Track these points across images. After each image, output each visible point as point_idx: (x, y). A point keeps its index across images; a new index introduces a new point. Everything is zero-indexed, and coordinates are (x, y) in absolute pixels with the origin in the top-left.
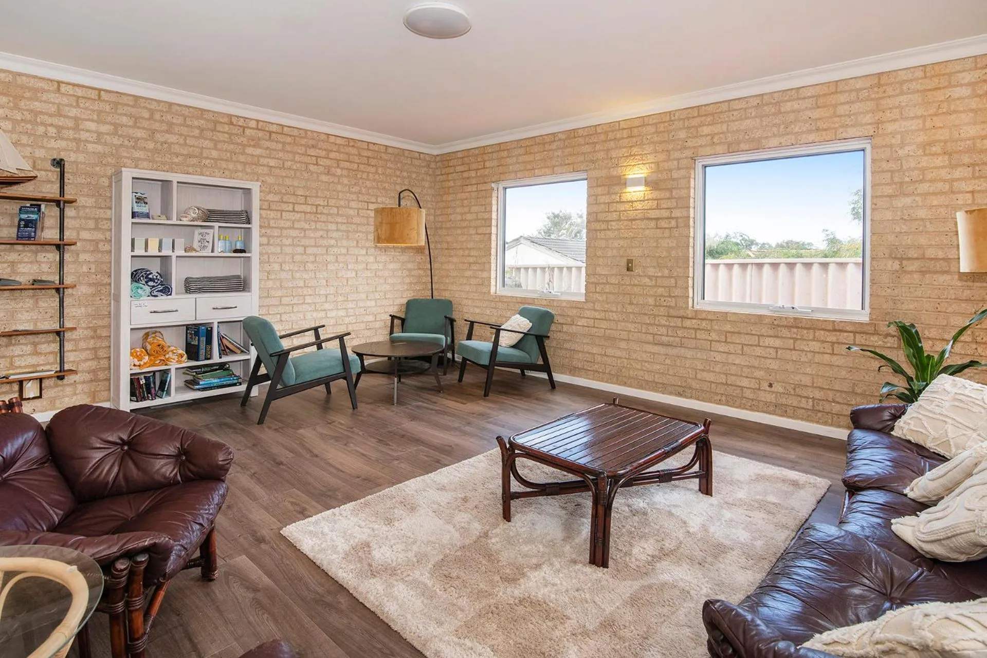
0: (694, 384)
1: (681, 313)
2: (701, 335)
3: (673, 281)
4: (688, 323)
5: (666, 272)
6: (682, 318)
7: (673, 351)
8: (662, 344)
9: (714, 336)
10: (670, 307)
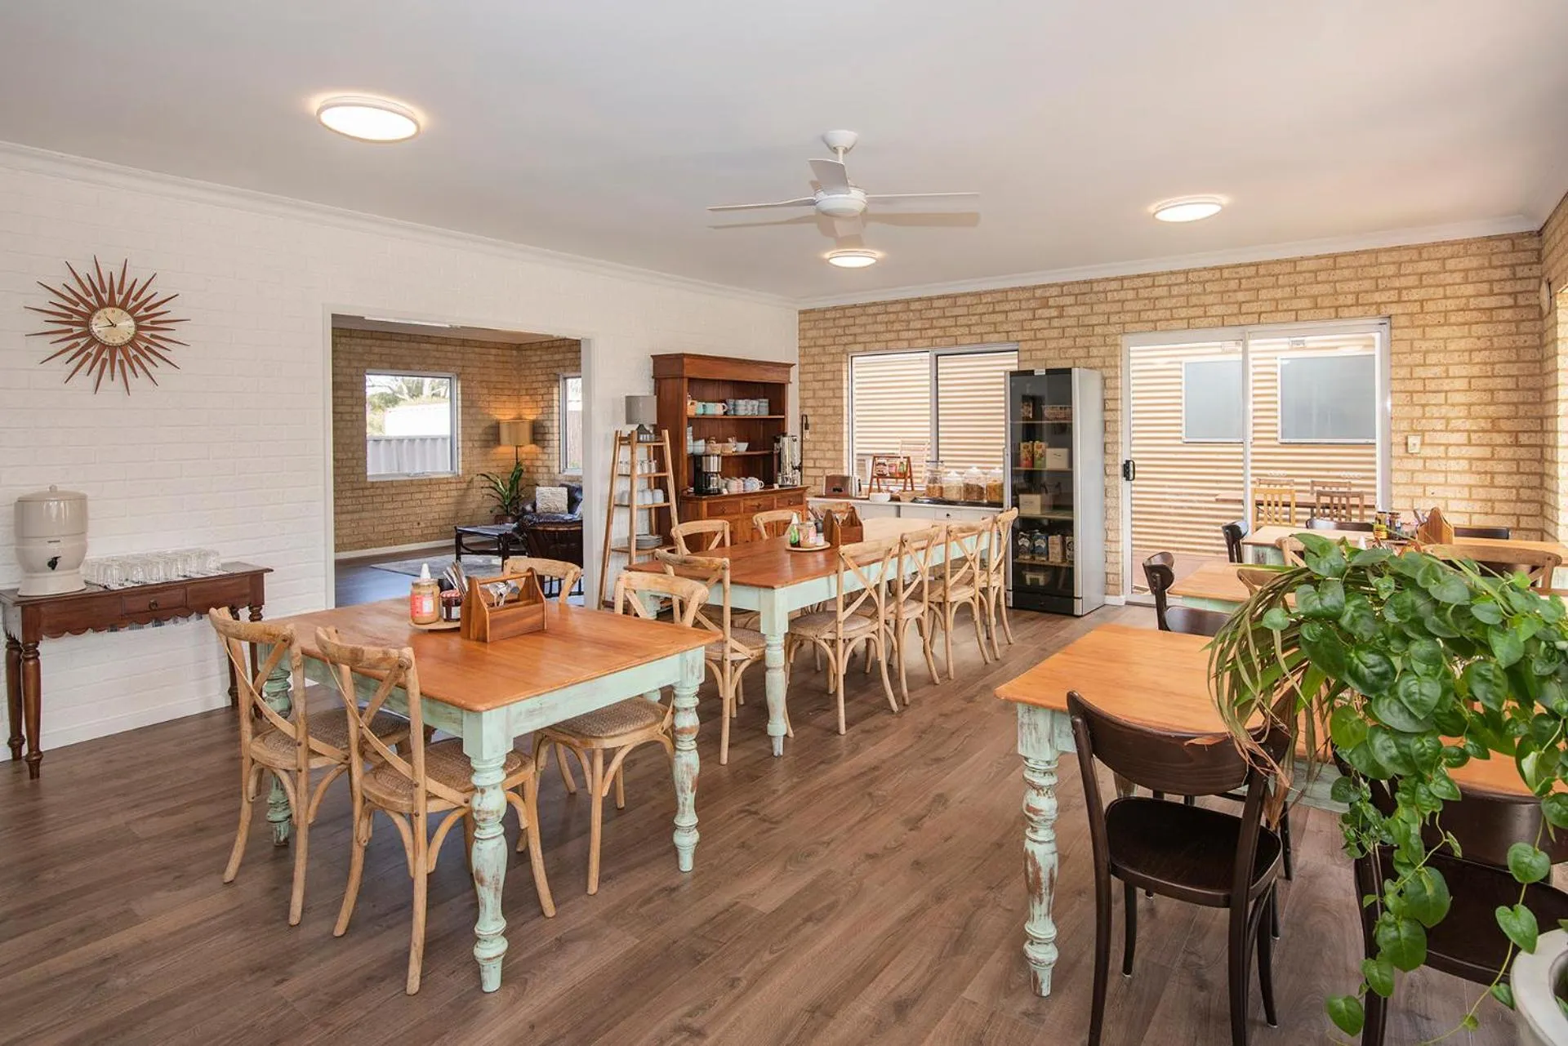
0: (373, 537)
1: (363, 485)
2: (378, 499)
3: (355, 461)
4: (367, 493)
5: (350, 455)
6: (362, 489)
7: (356, 516)
8: (348, 512)
9: (385, 499)
10: (353, 482)
